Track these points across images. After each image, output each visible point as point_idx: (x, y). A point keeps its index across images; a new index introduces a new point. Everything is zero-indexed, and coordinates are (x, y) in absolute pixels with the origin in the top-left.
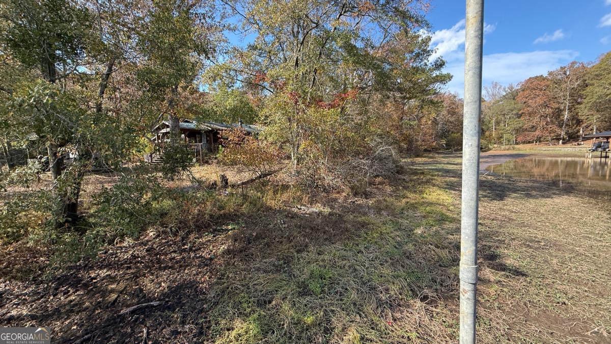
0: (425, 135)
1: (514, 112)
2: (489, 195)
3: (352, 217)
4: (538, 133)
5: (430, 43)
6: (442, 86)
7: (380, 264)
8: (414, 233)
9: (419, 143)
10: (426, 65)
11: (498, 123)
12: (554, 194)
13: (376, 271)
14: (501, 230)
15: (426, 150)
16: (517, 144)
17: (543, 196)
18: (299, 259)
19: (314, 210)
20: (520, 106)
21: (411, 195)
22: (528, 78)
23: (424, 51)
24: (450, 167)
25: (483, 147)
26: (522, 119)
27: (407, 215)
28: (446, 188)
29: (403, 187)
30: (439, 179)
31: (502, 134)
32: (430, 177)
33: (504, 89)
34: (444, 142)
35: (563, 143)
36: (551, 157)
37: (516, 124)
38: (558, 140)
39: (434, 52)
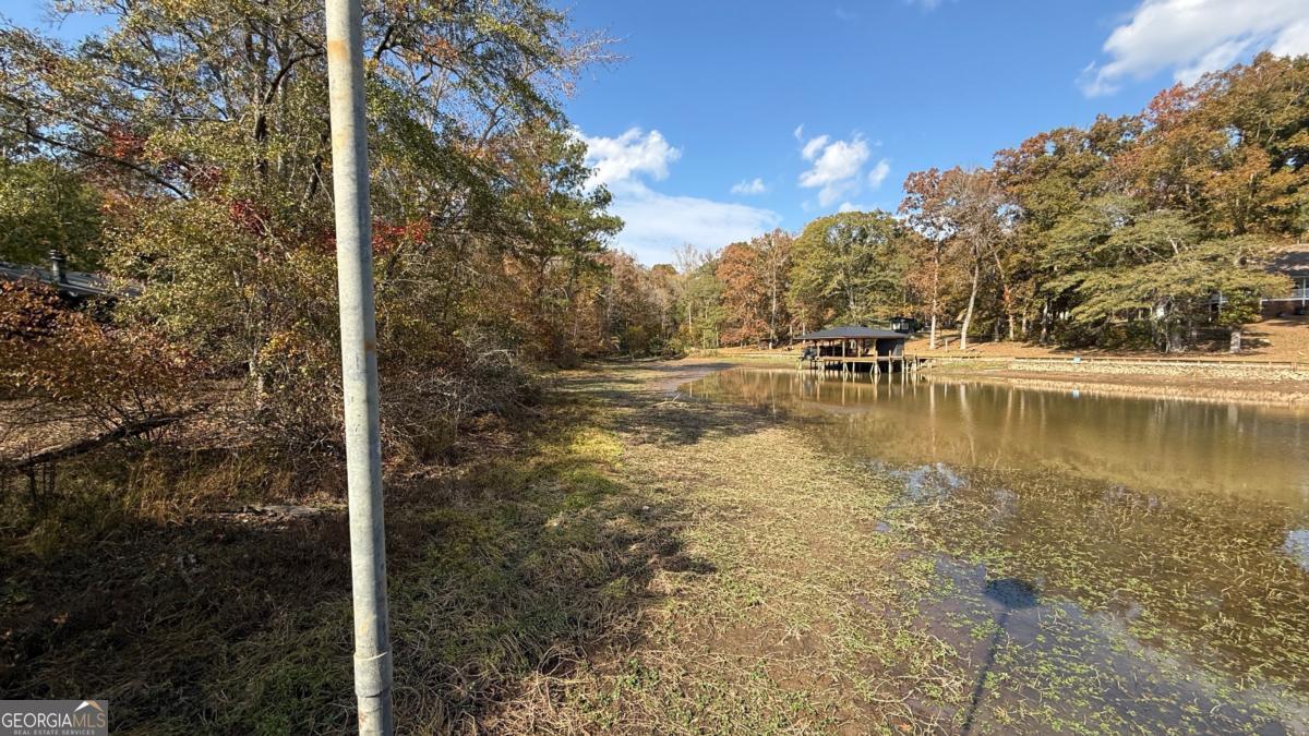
0: (583, 325)
1: (715, 295)
2: (677, 436)
3: (409, 513)
4: (744, 330)
5: (586, 156)
6: (606, 236)
7: (466, 614)
8: (544, 529)
9: (574, 342)
10: (579, 194)
11: (695, 311)
12: (760, 426)
13: (454, 634)
14: (688, 497)
15: (586, 356)
16: (721, 346)
17: (746, 432)
18: (234, 658)
19: (309, 509)
20: (721, 286)
21: (547, 449)
22: (730, 244)
23: (576, 167)
24: (626, 387)
25: (676, 351)
26: (724, 307)
27: (536, 492)
28: (612, 429)
29: (535, 432)
30: (603, 412)
31: (701, 329)
32: (588, 408)
33: (701, 256)
34: (616, 340)
35: (774, 347)
36: (762, 367)
37: (718, 314)
38: (768, 341)
39: (593, 173)
